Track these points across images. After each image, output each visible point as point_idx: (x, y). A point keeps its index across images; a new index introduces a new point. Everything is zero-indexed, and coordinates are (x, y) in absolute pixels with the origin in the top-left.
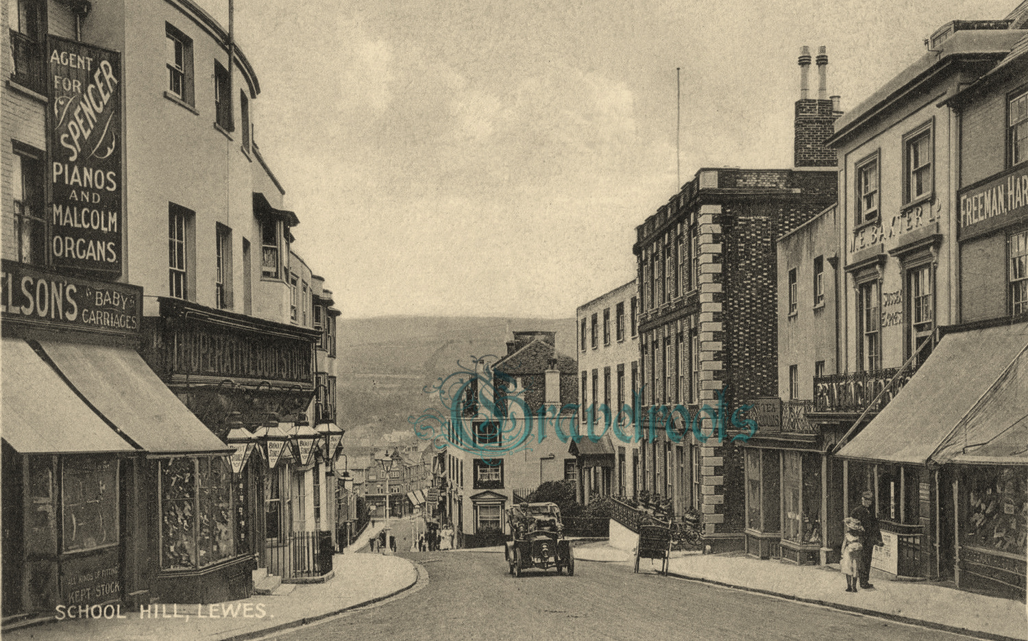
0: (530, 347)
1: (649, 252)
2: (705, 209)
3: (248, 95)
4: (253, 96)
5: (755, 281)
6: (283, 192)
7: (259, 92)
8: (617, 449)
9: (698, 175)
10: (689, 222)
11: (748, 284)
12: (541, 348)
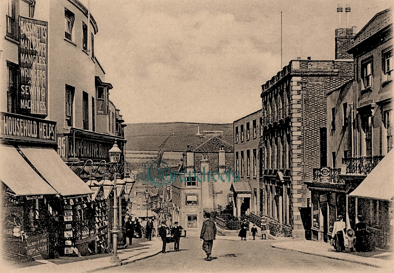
0: (211, 140)
1: (268, 97)
2: (294, 79)
3: (93, 33)
4: (95, 34)
5: (317, 112)
6: (105, 73)
7: (97, 31)
8: (253, 189)
9: (291, 62)
10: (286, 84)
11: (313, 114)
12: (216, 140)
